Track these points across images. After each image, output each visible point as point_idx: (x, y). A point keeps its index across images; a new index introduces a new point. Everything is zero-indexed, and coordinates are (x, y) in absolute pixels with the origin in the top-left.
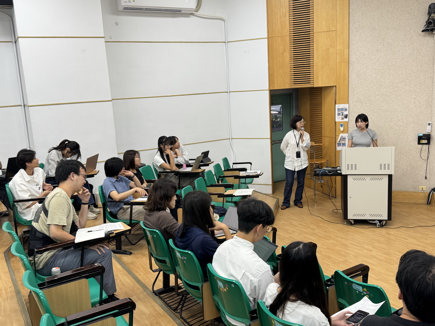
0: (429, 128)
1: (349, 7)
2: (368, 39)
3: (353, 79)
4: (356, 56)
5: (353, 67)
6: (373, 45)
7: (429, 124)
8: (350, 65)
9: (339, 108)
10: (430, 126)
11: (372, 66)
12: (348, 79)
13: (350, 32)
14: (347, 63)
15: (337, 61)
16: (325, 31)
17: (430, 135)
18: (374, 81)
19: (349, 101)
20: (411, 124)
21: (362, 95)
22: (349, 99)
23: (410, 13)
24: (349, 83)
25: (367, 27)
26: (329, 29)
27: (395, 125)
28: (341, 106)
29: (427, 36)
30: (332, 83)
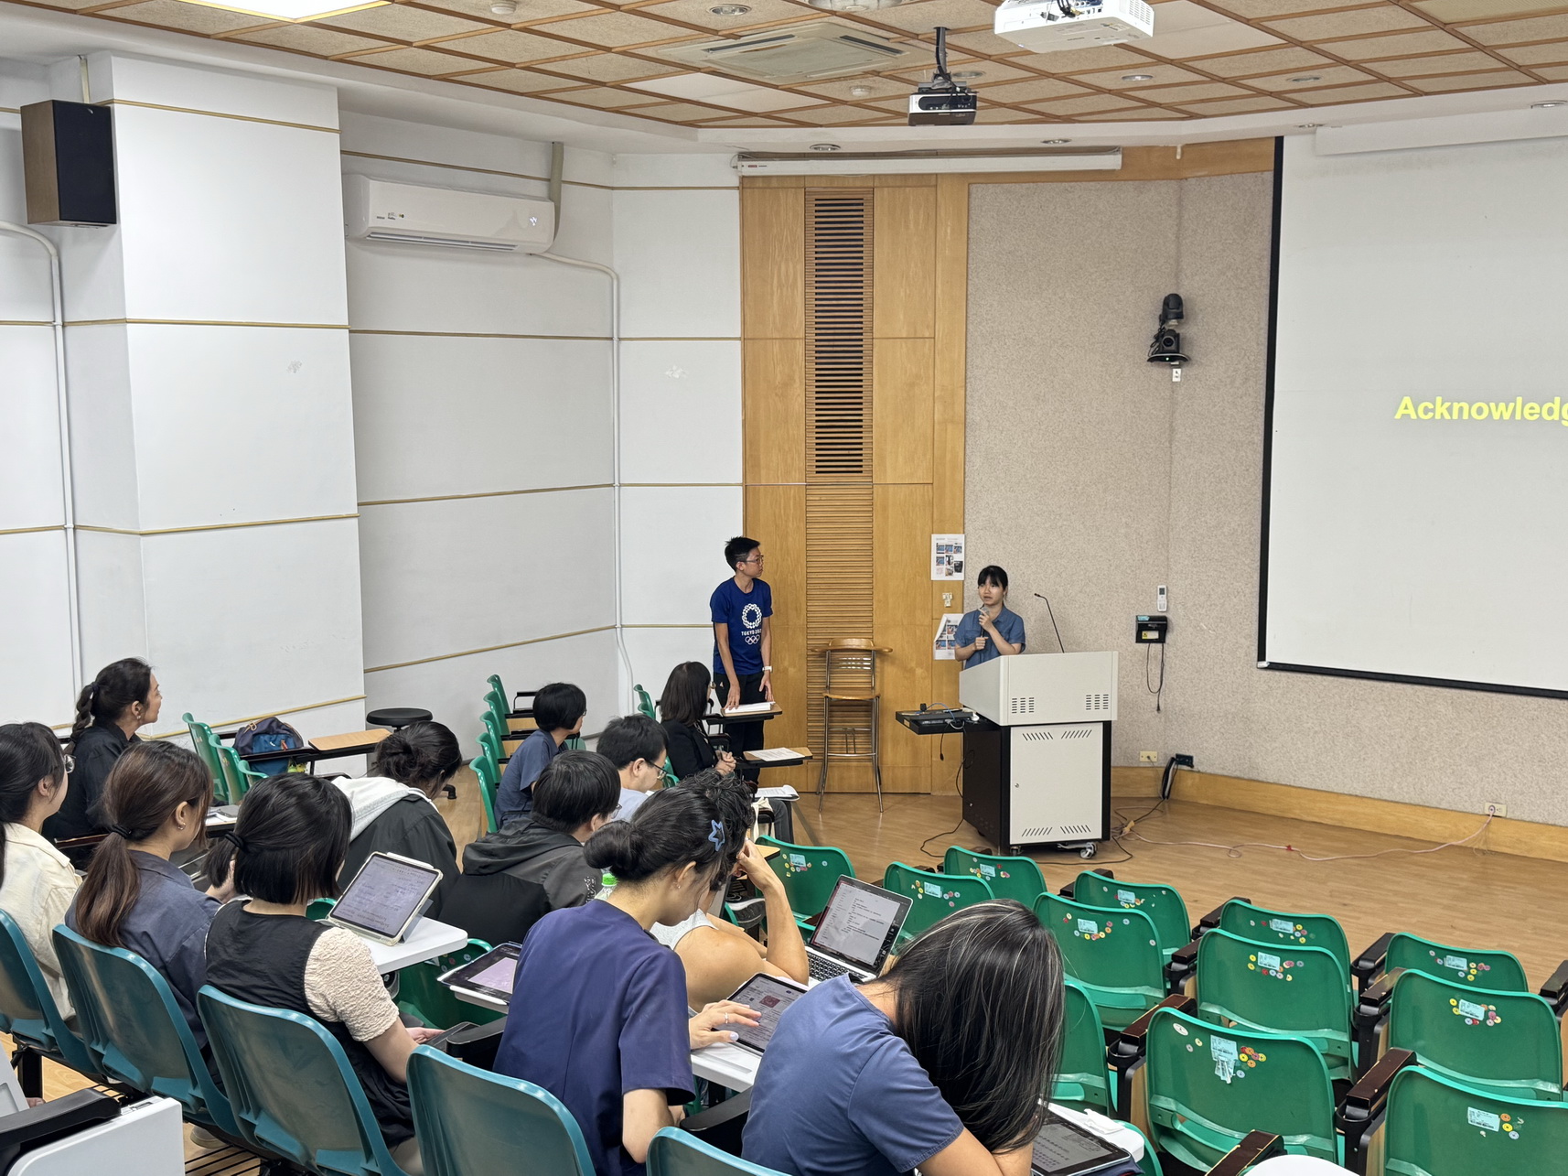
0: (1162, 599)
1: (967, 279)
2: (1014, 366)
3: (975, 468)
4: (984, 409)
5: (975, 436)
6: (1027, 384)
7: (1162, 591)
8: (967, 430)
9: (941, 543)
10: (1165, 596)
11: (1023, 437)
12: (965, 468)
13: (968, 345)
14: (962, 426)
15: (936, 416)
16: (904, 336)
17: (1165, 619)
18: (1029, 476)
19: (966, 525)
20: (1120, 590)
21: (999, 512)
22: (966, 521)
23: (1116, 311)
24: (967, 479)
25: (1013, 337)
26: (915, 332)
27: (1080, 592)
28: (947, 539)
29: (1157, 371)
30: (920, 475)
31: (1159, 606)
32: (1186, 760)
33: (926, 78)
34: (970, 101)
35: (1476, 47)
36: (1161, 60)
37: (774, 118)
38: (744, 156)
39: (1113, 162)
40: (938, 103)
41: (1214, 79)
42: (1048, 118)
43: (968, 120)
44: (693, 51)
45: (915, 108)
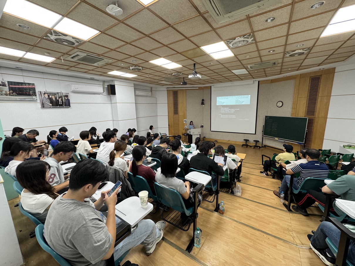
1: (186, 98)
3: (187, 114)
4: (188, 109)
5: (187, 111)
6: (191, 107)
7: (203, 123)
11: (191, 111)
13: (186, 103)
15: (184, 109)
16: (181, 103)
20: (199, 124)
21: (189, 117)
22: (187, 118)
23: (198, 100)
25: (190, 103)
28: (185, 120)
29: (202, 105)
30: (183, 114)
31: (202, 125)
32: (205, 137)
33: (183, 81)
34: (186, 83)
35: (226, 78)
36: (201, 80)
37: (170, 85)
38: (167, 88)
39: (198, 88)
40: (184, 83)
41: (206, 81)
42: (192, 85)
43: (186, 85)
44: (163, 79)
45: (182, 84)
